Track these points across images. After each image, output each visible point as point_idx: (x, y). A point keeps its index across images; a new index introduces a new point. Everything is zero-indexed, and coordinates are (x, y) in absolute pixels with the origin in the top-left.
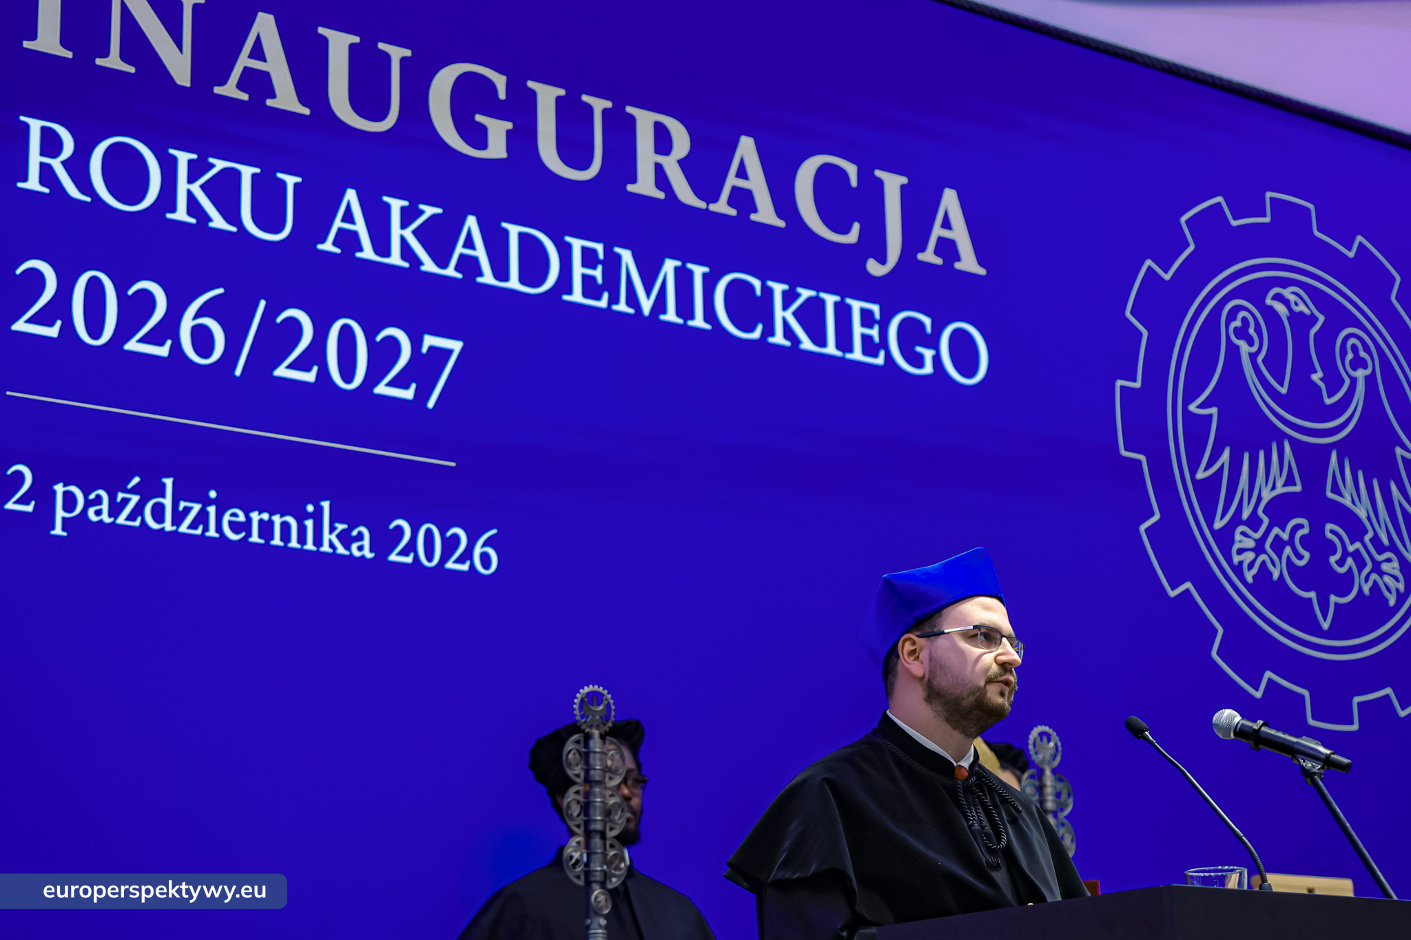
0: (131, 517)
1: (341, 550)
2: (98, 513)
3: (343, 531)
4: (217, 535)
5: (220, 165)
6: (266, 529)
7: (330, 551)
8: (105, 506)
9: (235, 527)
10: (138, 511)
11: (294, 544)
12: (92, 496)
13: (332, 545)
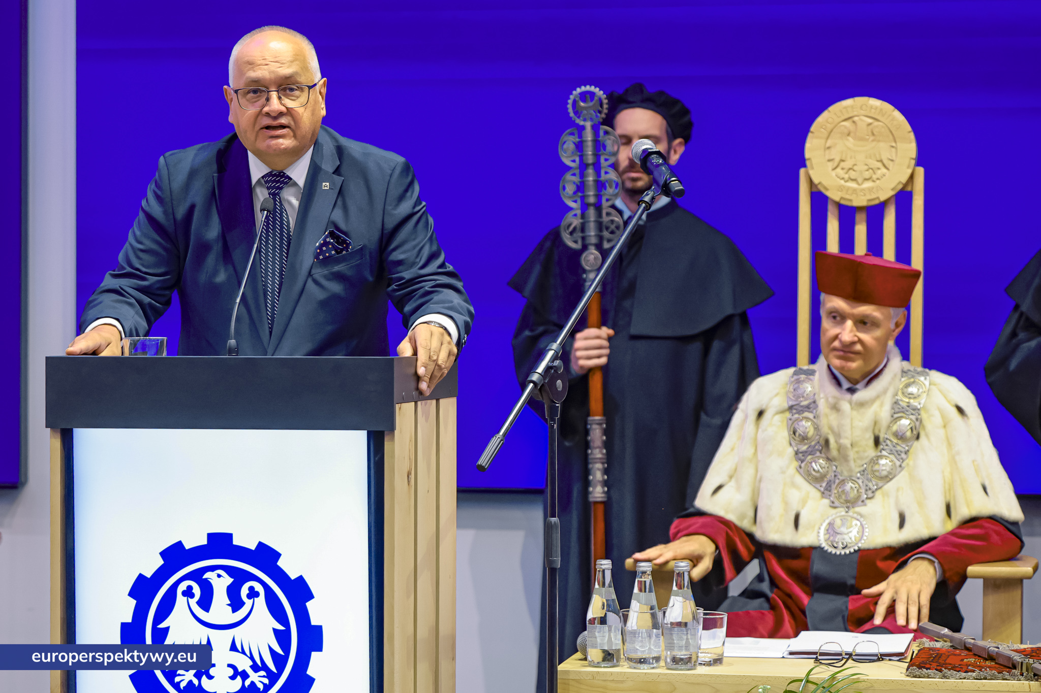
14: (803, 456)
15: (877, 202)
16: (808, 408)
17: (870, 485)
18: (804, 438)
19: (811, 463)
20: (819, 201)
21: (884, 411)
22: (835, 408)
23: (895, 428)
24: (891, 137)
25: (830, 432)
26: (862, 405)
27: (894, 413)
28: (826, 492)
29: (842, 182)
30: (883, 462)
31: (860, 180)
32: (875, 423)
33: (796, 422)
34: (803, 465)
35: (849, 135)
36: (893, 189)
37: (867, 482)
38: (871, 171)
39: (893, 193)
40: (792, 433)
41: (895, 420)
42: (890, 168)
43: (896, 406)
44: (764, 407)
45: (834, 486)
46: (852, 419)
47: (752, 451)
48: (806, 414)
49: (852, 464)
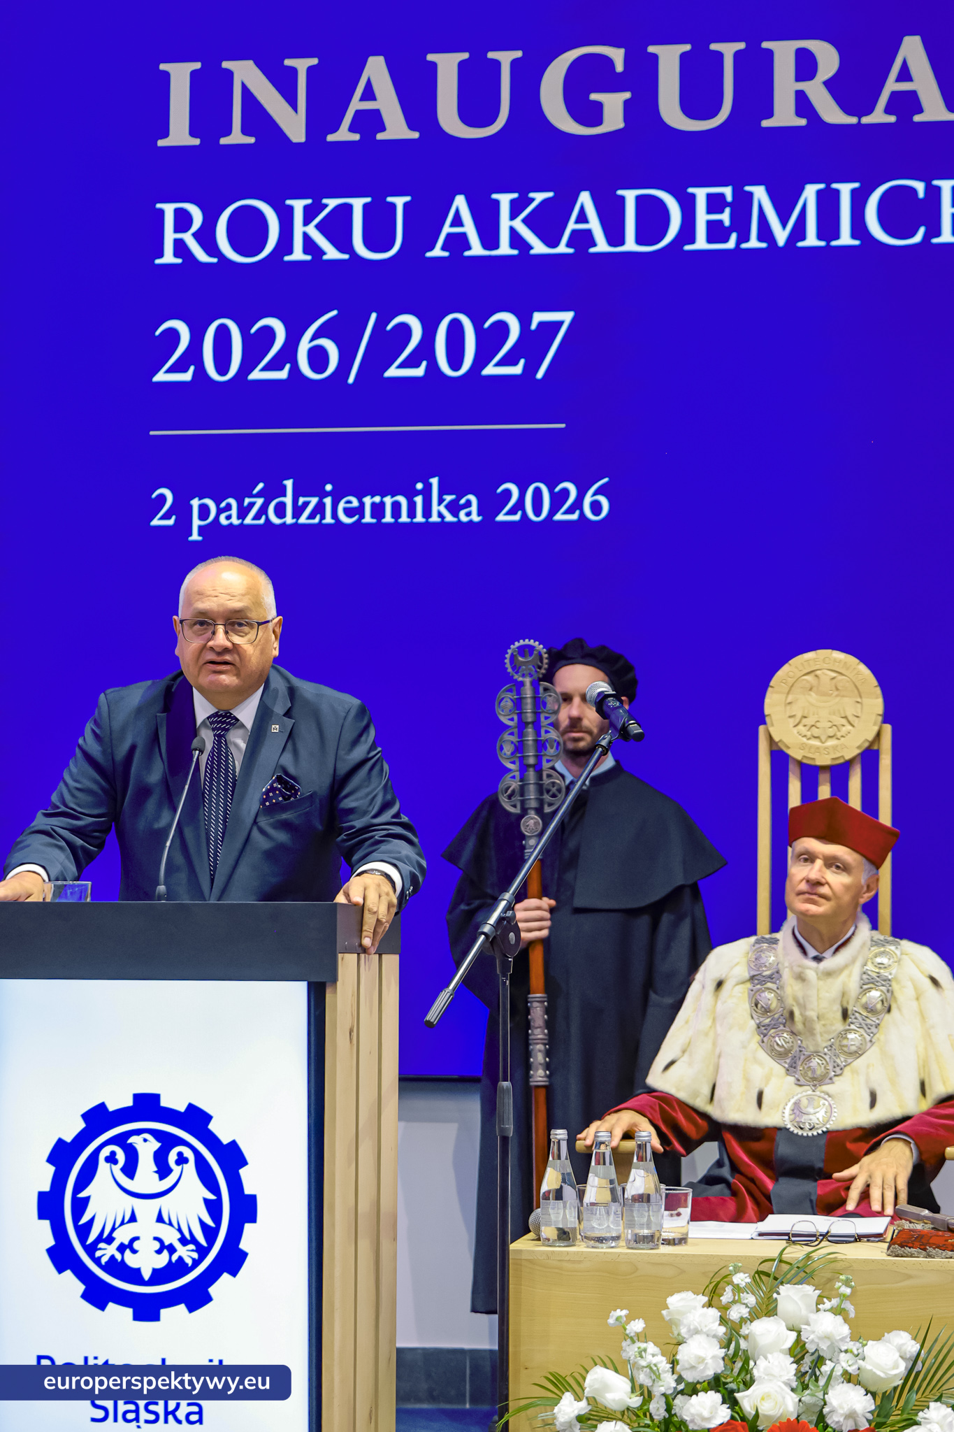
0: (257, 517)
1: (449, 518)
2: (229, 518)
3: (451, 502)
4: (332, 521)
5: (332, 203)
6: (378, 510)
7: (439, 520)
8: (234, 512)
9: (349, 512)
10: (263, 510)
11: (404, 518)
12: (223, 505)
13: (440, 515)
14: (766, 1029)
15: (841, 761)
16: (771, 977)
17: (838, 1061)
18: (767, 1010)
19: (774, 1037)
20: (780, 759)
21: (852, 981)
22: (801, 978)
23: (864, 1000)
24: (856, 691)
25: (794, 1004)
26: (829, 974)
27: (864, 984)
28: (791, 1069)
29: (804, 740)
30: (851, 1036)
31: (823, 738)
32: (843, 994)
33: (758, 993)
34: (765, 1039)
35: (811, 690)
36: (858, 747)
37: (834, 1058)
38: (835, 727)
39: (858, 751)
40: (753, 1005)
41: (864, 992)
42: (855, 725)
43: (865, 977)
44: (723, 977)
45: (799, 1063)
46: (818, 990)
47: (709, 1023)
48: (769, 985)
49: (819, 1038)
